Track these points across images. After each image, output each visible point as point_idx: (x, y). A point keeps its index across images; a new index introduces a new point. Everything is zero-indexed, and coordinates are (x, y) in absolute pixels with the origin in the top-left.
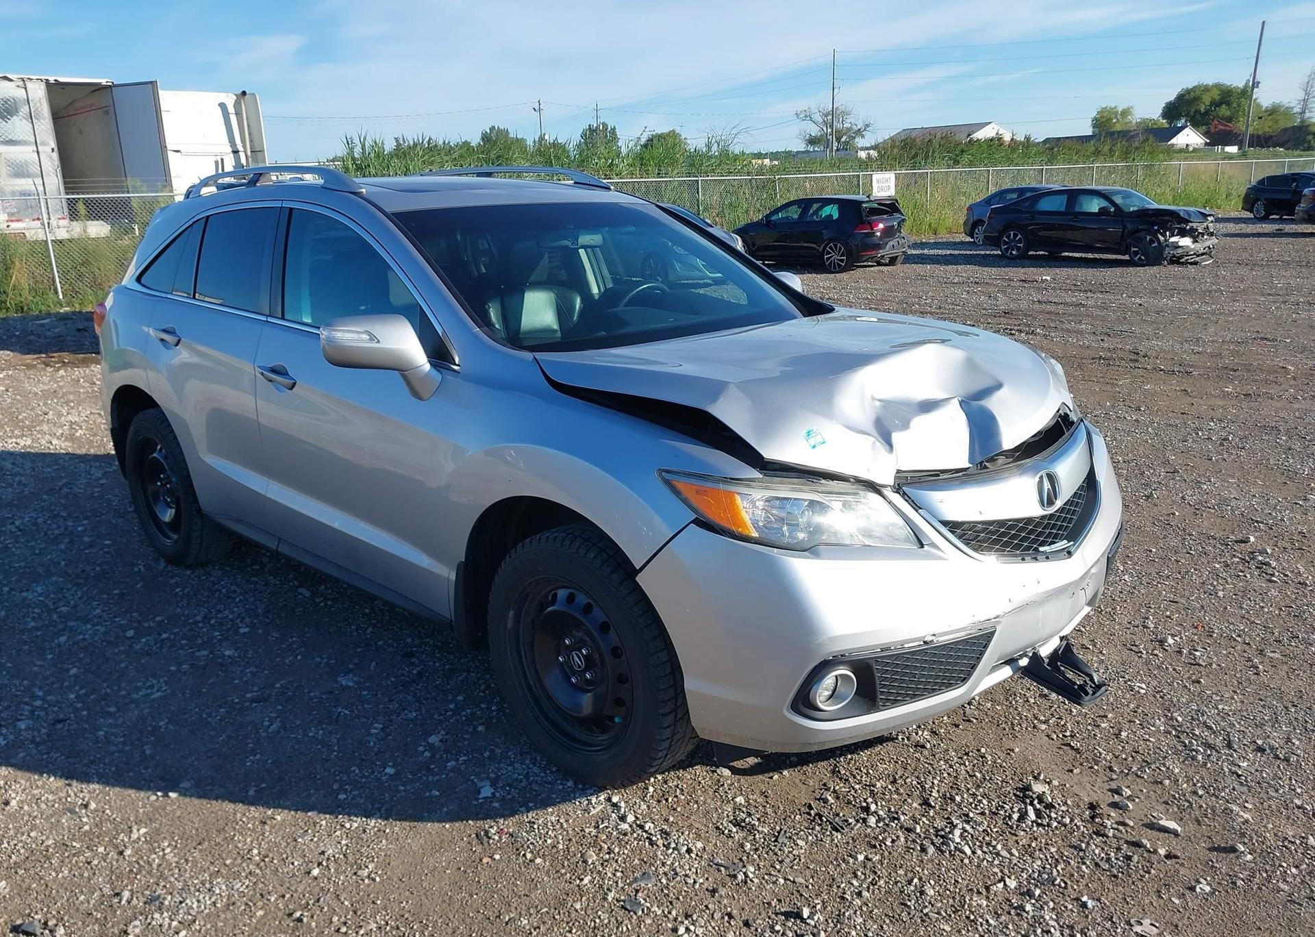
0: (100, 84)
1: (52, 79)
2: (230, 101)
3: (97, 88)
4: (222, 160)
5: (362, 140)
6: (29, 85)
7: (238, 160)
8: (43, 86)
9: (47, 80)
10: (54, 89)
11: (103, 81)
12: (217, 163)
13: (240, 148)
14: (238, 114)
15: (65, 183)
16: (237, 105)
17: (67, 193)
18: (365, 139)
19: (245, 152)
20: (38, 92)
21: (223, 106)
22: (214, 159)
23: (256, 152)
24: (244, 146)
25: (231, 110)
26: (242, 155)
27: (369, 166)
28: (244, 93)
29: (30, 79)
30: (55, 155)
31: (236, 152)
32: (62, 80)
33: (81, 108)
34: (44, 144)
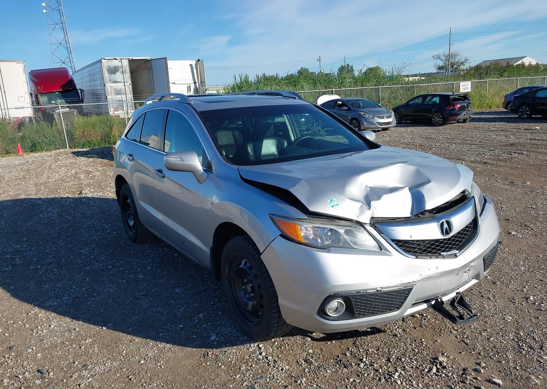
0: (147, 59)
1: (130, 58)
2: (193, 63)
3: (146, 61)
4: (190, 86)
5: (240, 76)
6: (123, 61)
7: (195, 86)
8: (127, 61)
9: (129, 59)
10: (131, 62)
11: (148, 58)
12: (188, 87)
13: (197, 81)
14: (196, 68)
15: (134, 97)
16: (196, 65)
17: (134, 101)
18: (242, 76)
19: (198, 82)
20: (126, 63)
21: (191, 65)
22: (187, 86)
23: (203, 83)
24: (198, 80)
25: (194, 67)
26: (197, 84)
27: (243, 87)
28: (199, 60)
29: (123, 59)
30: (131, 86)
31: (195, 83)
32: (134, 58)
33: (141, 68)
34: (127, 82)
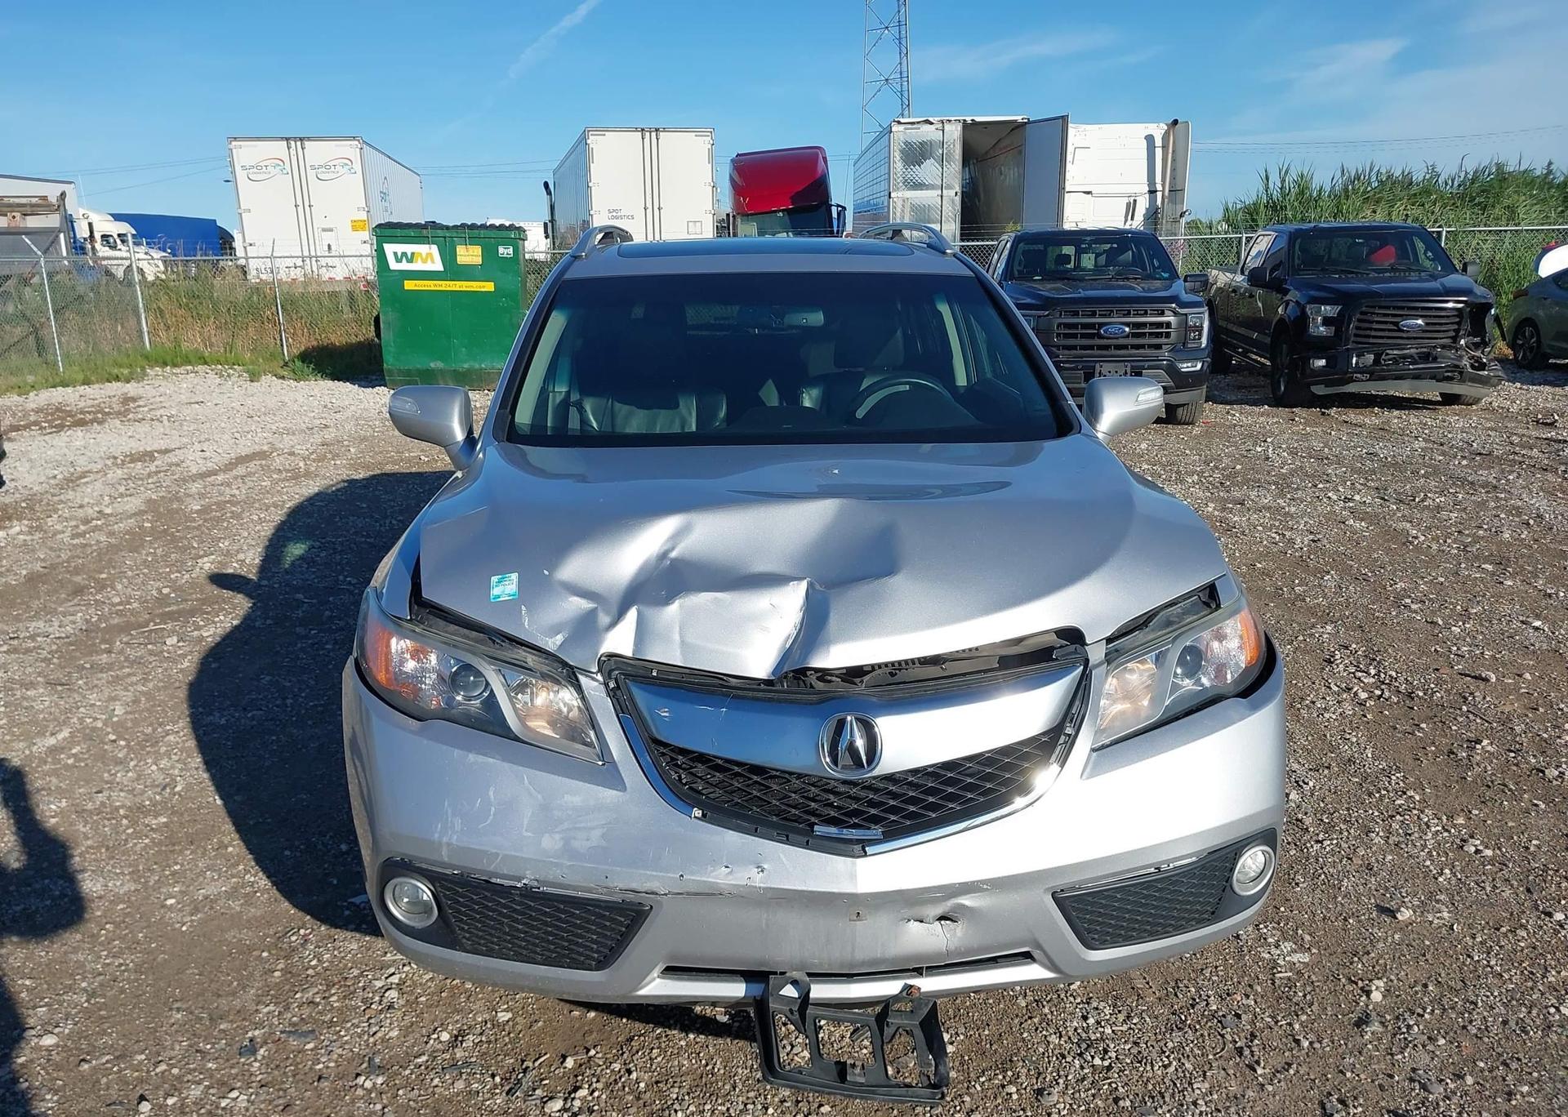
0: (1016, 121)
1: (969, 119)
2: (1158, 131)
3: (1016, 127)
4: (1135, 201)
5: (1283, 173)
6: (947, 127)
7: (1153, 201)
8: (959, 127)
9: (965, 120)
10: (969, 128)
11: (1019, 118)
12: (1128, 205)
13: (1159, 187)
14: (1165, 147)
15: (962, 229)
16: (1165, 138)
17: (962, 240)
18: (1286, 172)
19: (1163, 191)
20: (954, 132)
21: (1150, 139)
22: (1126, 200)
23: (1176, 192)
24: (1163, 186)
25: (1158, 142)
26: (1159, 195)
27: (1286, 207)
28: (1175, 122)
29: (950, 121)
30: (958, 200)
31: (1152, 192)
32: (978, 119)
33: (1004, 148)
34: (949, 187)
